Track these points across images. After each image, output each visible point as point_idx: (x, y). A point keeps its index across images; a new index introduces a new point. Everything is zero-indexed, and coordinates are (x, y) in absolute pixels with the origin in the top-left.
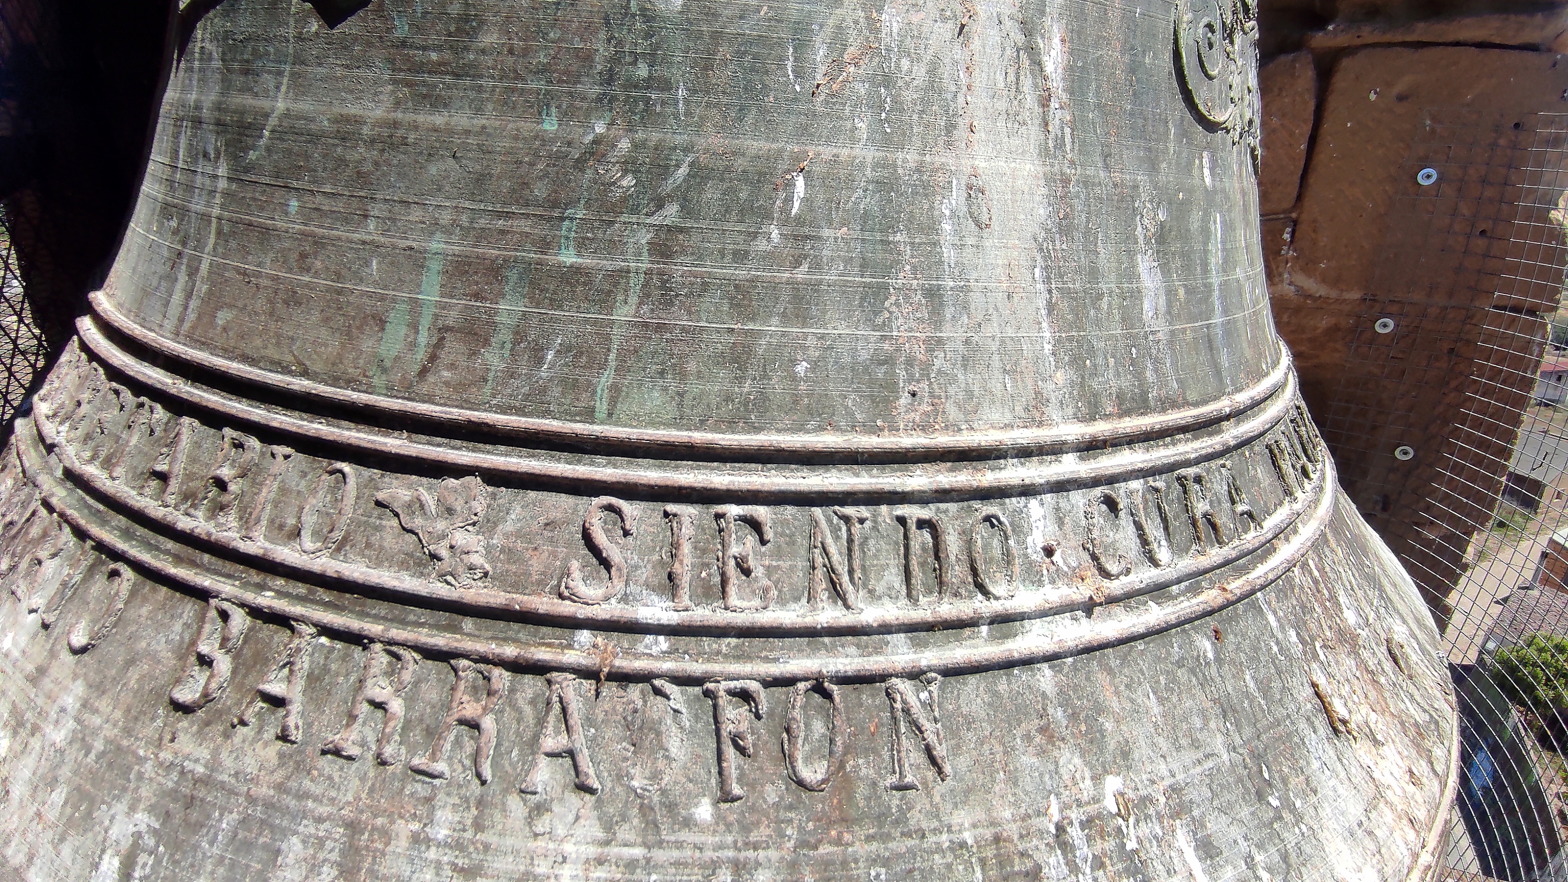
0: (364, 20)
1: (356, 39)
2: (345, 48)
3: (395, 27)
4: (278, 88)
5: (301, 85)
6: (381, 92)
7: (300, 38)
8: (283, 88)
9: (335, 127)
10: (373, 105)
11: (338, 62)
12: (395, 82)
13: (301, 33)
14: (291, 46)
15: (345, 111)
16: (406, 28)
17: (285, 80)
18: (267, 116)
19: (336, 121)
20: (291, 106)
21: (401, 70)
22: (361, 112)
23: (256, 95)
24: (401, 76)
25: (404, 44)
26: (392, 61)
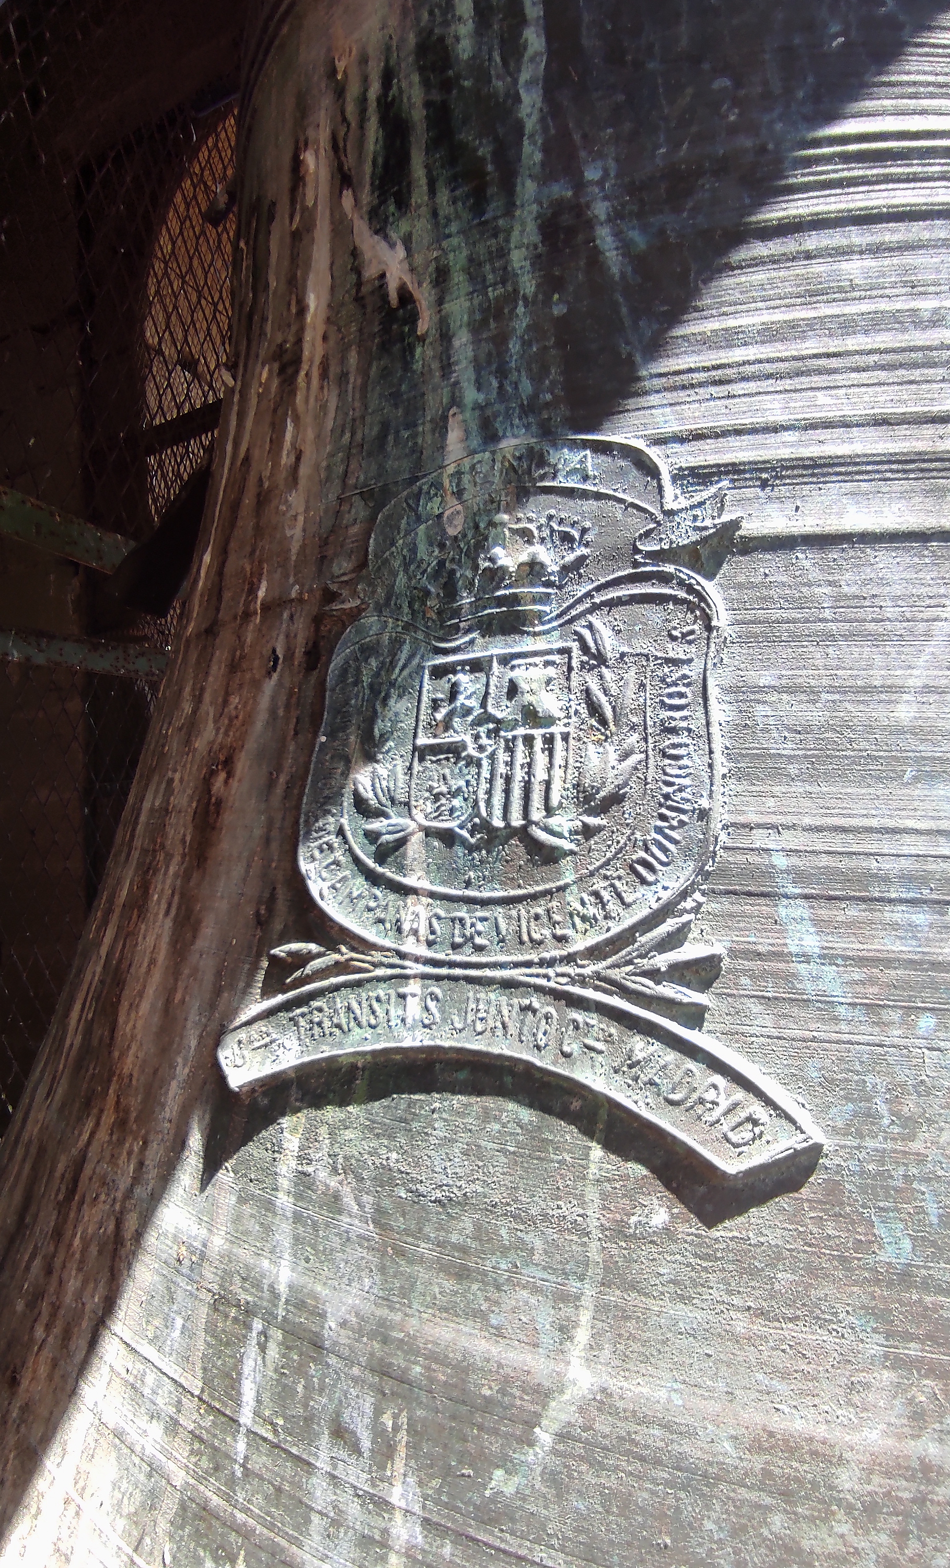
0: (795, 1217)
1: (779, 1257)
2: (753, 1273)
3: (878, 1240)
4: (565, 1330)
5: (631, 1337)
6: (867, 1386)
7: (618, 1231)
8: (582, 1335)
9: (758, 1462)
10: (851, 1413)
11: (736, 1301)
12: (897, 1363)
13: (625, 1224)
14: (594, 1246)
15: (777, 1423)
16: (907, 1244)
17: (585, 1317)
18: (543, 1395)
19: (756, 1447)
20: (614, 1384)
21: (908, 1337)
22: (821, 1431)
23: (499, 1333)
24: (913, 1350)
25: (905, 1277)
26: (880, 1315)
